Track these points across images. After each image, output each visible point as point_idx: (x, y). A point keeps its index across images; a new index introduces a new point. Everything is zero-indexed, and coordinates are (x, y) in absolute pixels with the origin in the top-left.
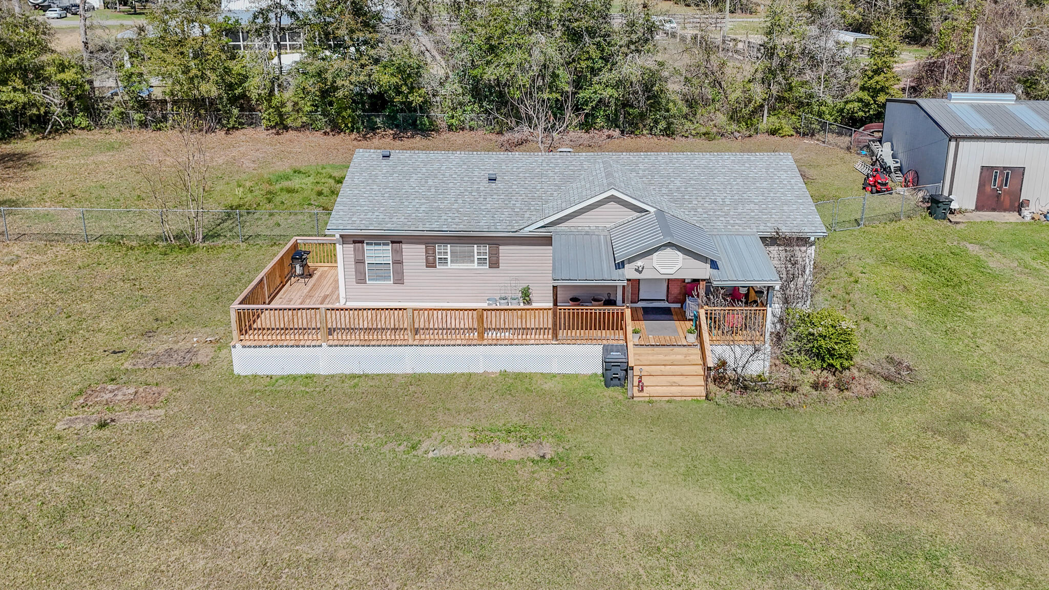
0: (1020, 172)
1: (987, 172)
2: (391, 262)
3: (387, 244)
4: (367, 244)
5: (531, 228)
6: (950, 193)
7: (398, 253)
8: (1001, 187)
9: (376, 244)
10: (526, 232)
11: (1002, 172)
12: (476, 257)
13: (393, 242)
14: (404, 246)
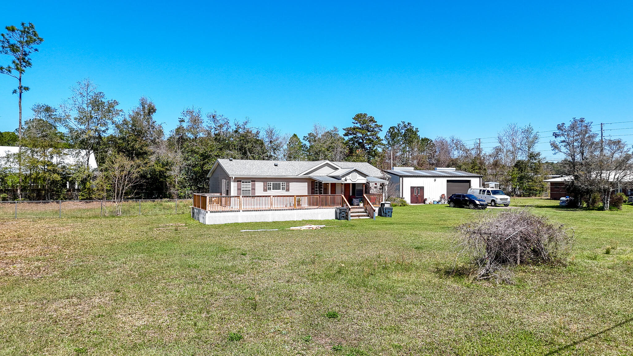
0: (422, 188)
1: (412, 188)
2: (251, 189)
3: (249, 182)
4: (243, 182)
5: (302, 174)
6: (402, 196)
7: (254, 185)
8: (417, 194)
9: (246, 182)
10: (299, 176)
11: (417, 189)
12: (281, 187)
13: (252, 181)
14: (256, 183)
